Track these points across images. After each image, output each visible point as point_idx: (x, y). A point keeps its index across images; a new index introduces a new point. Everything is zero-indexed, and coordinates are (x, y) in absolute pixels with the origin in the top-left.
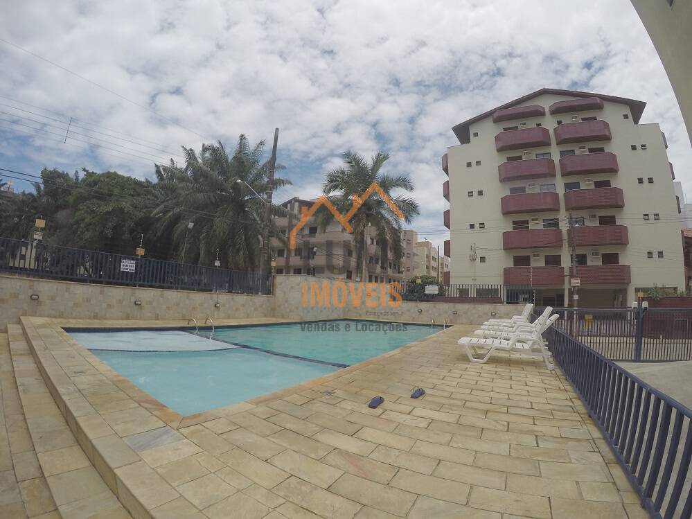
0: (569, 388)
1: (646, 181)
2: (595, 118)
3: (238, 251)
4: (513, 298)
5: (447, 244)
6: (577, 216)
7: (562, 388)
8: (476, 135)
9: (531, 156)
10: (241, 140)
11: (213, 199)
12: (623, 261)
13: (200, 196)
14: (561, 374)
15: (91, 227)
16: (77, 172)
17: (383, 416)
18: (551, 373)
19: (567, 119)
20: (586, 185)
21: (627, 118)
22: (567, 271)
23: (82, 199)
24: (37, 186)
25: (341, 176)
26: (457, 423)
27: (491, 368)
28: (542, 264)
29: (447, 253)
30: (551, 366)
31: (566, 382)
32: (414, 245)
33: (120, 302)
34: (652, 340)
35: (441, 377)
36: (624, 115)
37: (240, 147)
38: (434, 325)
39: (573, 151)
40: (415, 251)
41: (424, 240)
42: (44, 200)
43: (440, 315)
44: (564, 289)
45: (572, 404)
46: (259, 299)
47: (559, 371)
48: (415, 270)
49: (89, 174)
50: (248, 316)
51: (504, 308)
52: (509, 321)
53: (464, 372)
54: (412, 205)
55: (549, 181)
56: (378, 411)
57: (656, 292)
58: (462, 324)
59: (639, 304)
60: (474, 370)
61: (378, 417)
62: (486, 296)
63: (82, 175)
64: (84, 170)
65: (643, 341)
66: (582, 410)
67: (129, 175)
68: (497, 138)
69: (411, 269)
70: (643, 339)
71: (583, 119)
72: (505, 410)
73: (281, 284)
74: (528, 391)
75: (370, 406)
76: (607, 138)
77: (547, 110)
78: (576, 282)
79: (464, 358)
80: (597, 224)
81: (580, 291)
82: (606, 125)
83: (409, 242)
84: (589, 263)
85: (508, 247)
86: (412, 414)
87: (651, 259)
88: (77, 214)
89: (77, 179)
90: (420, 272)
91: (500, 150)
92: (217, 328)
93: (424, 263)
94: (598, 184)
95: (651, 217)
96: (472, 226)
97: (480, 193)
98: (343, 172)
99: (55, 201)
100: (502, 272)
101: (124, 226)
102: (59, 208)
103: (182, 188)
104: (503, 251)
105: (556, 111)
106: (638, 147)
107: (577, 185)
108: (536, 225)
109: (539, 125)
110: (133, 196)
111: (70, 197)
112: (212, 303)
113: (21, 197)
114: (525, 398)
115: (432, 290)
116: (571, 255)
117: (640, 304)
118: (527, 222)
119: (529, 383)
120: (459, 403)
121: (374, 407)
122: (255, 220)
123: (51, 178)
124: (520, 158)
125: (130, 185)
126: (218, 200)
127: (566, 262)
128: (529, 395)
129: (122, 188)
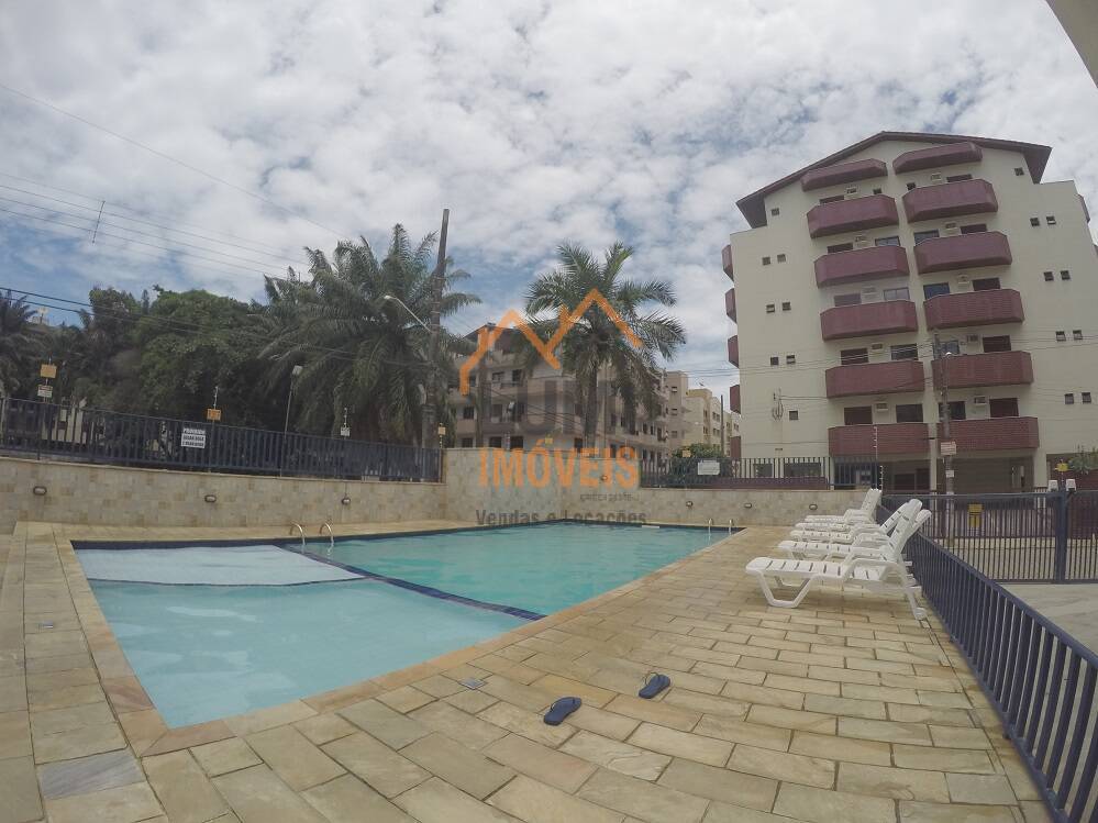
0: (958, 661)
1: (1057, 276)
2: (969, 177)
3: (395, 409)
4: (845, 479)
5: (735, 391)
6: (948, 339)
7: (946, 663)
8: (776, 212)
9: (866, 242)
10: (397, 233)
11: (353, 329)
12: (1025, 410)
13: (332, 324)
14: (940, 627)
15: (165, 376)
16: (145, 292)
17: (569, 748)
18: (922, 627)
19: (923, 181)
20: (960, 287)
21: (1022, 174)
22: (933, 432)
23: (151, 333)
24: (84, 315)
25: (555, 284)
26: (725, 768)
27: (807, 618)
28: (892, 419)
29: (736, 406)
30: (921, 612)
31: (952, 648)
32: (683, 395)
33: (180, 497)
34: (1079, 541)
35: (709, 644)
36: (1017, 170)
37: (396, 244)
38: (712, 529)
39: (936, 232)
40: (684, 404)
41: (698, 387)
42: (95, 336)
43: (722, 510)
44: (928, 461)
45: (969, 707)
46: (419, 490)
47: (936, 623)
48: (686, 435)
49: (164, 295)
50: (399, 519)
51: (830, 496)
52: (840, 519)
53: (753, 631)
54: (673, 327)
55: (898, 283)
56: (562, 731)
57: (1082, 459)
58: (761, 524)
59: (1059, 483)
60: (772, 624)
61: (556, 748)
62: (800, 476)
63: (154, 297)
64: (157, 288)
65: (1069, 545)
66: (990, 719)
67: (225, 295)
68: (811, 217)
69: (680, 435)
70: (1069, 541)
71: (950, 179)
72: (829, 727)
73: (454, 464)
74: (879, 675)
75: (548, 721)
76: (991, 209)
77: (890, 167)
78: (949, 448)
79: (756, 598)
80: (981, 350)
81: (956, 463)
82: (988, 187)
83: (674, 390)
84: (970, 416)
85: (834, 394)
86: (630, 741)
87: (1071, 406)
88: (145, 357)
89: (146, 303)
90: (694, 437)
91: (817, 235)
92: (339, 539)
93: (699, 423)
94: (978, 284)
95: (1069, 335)
96: (775, 361)
97: (786, 307)
98: (558, 279)
99: (113, 338)
100: (825, 436)
101: (216, 375)
102: (118, 348)
103: (306, 313)
104: (827, 400)
105: (904, 168)
106: (1042, 221)
107: (944, 288)
108: (880, 357)
109: (878, 192)
110: (231, 327)
111: (134, 331)
112: (337, 498)
113: (59, 333)
114: (873, 694)
115: (709, 468)
116: (940, 404)
117: (1062, 485)
118: (864, 351)
119: (881, 655)
120: (738, 710)
121: (556, 723)
122: (422, 360)
123: (106, 302)
124: (849, 247)
125: (227, 310)
126: (361, 330)
127: (931, 417)
128: (881, 685)
129: (214, 315)
